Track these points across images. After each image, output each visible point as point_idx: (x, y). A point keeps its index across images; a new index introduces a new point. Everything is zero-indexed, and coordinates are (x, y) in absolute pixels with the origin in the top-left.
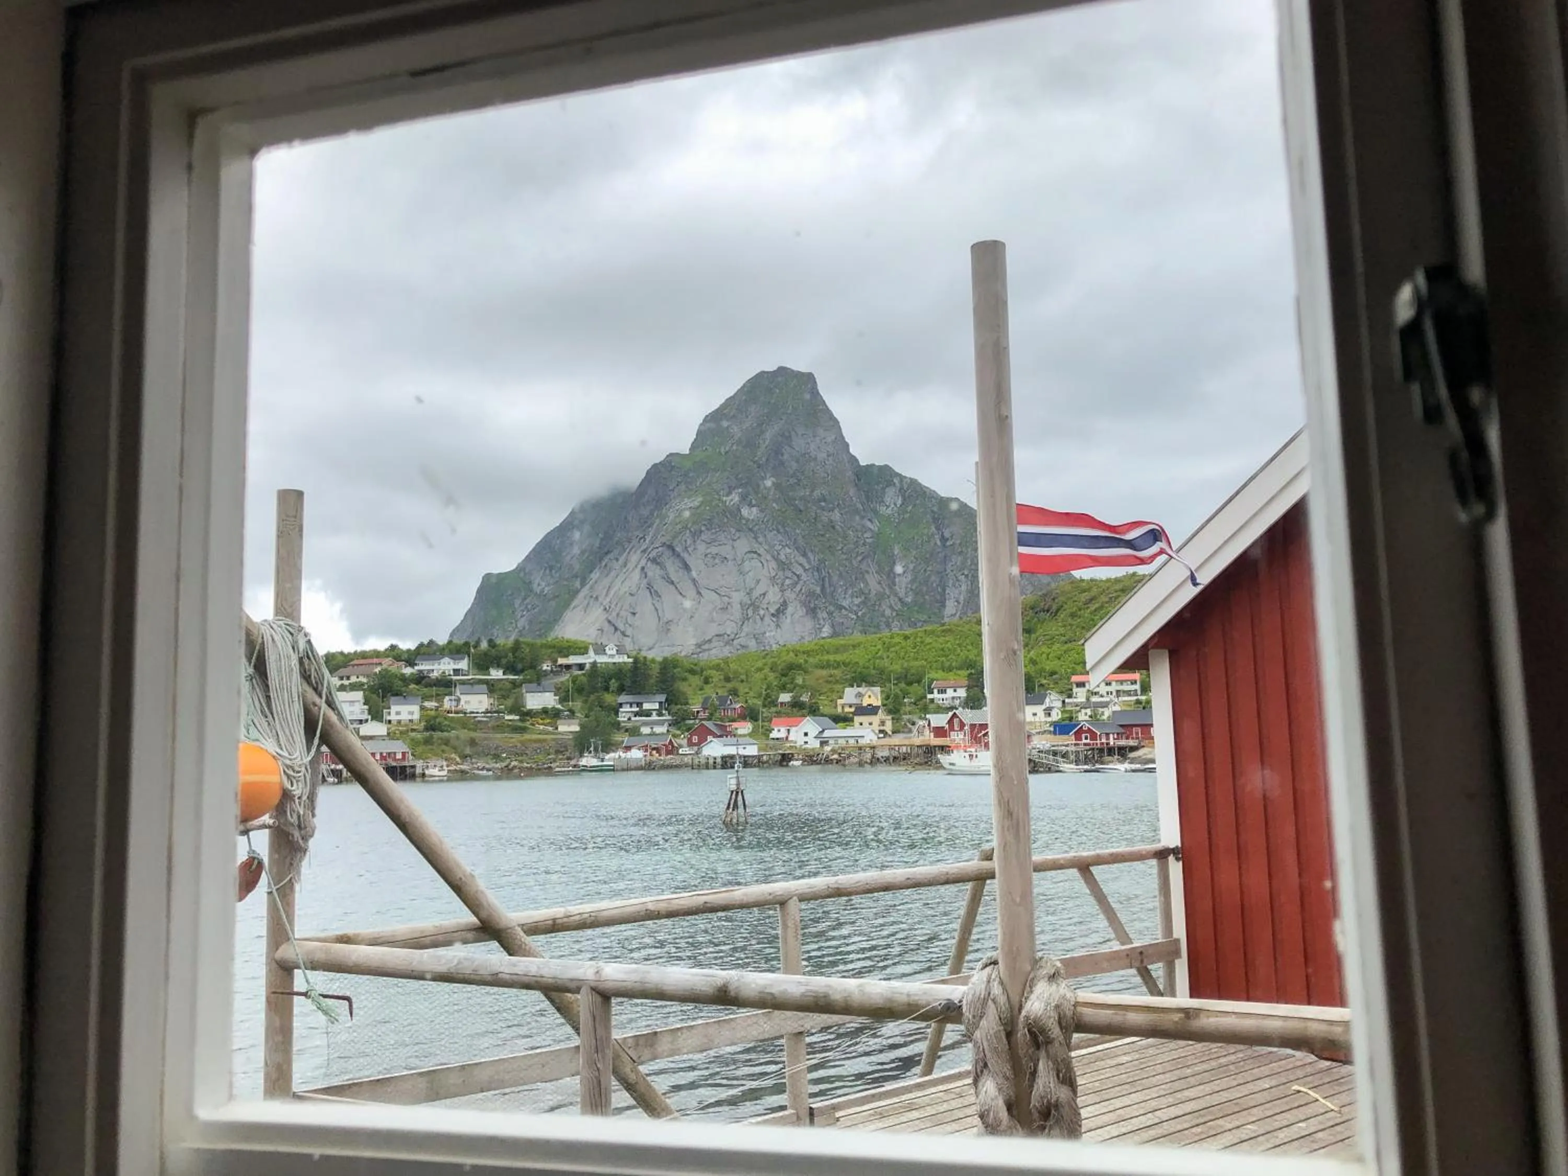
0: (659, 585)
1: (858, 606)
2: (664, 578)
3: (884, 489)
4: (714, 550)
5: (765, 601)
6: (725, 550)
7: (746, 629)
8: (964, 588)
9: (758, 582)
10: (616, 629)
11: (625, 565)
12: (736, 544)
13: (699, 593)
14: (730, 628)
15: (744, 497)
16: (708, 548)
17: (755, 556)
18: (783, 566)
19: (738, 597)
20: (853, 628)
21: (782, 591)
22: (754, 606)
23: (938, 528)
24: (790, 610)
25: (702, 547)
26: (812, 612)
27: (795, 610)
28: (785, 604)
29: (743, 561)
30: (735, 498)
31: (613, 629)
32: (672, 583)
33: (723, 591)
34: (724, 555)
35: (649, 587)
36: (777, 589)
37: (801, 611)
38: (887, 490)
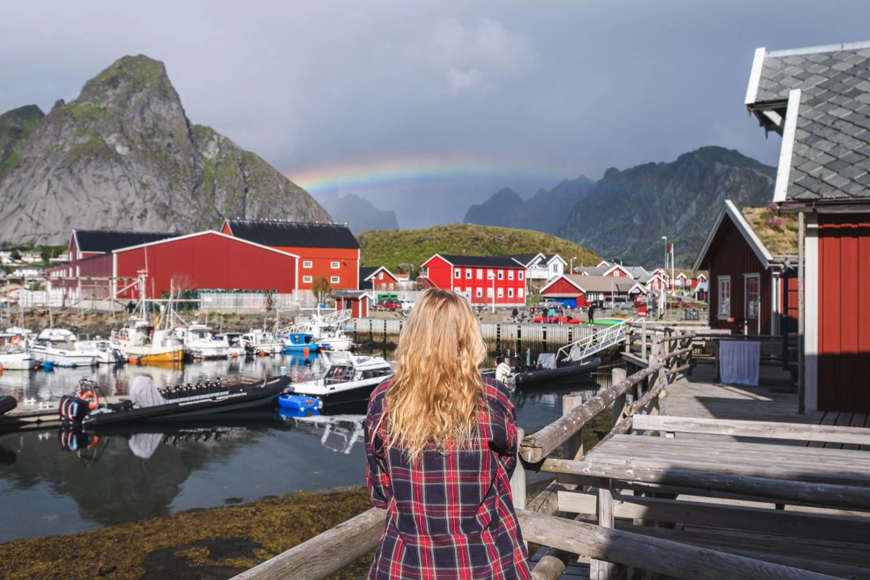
1: (193, 215)
2: (65, 188)
3: (207, 142)
4: (98, 172)
5: (133, 208)
8: (257, 208)
9: (128, 195)
10: (32, 220)
11: (33, 176)
12: (115, 170)
13: (89, 200)
16: (94, 171)
17: (126, 179)
18: (144, 186)
19: (115, 205)
20: (190, 228)
21: (145, 202)
22: (126, 211)
23: (241, 170)
24: (149, 215)
25: (91, 170)
27: (153, 215)
28: (146, 211)
29: (119, 182)
31: (29, 219)
32: (71, 192)
33: (105, 200)
34: (105, 176)
35: (53, 193)
36: (141, 201)
38: (210, 142)
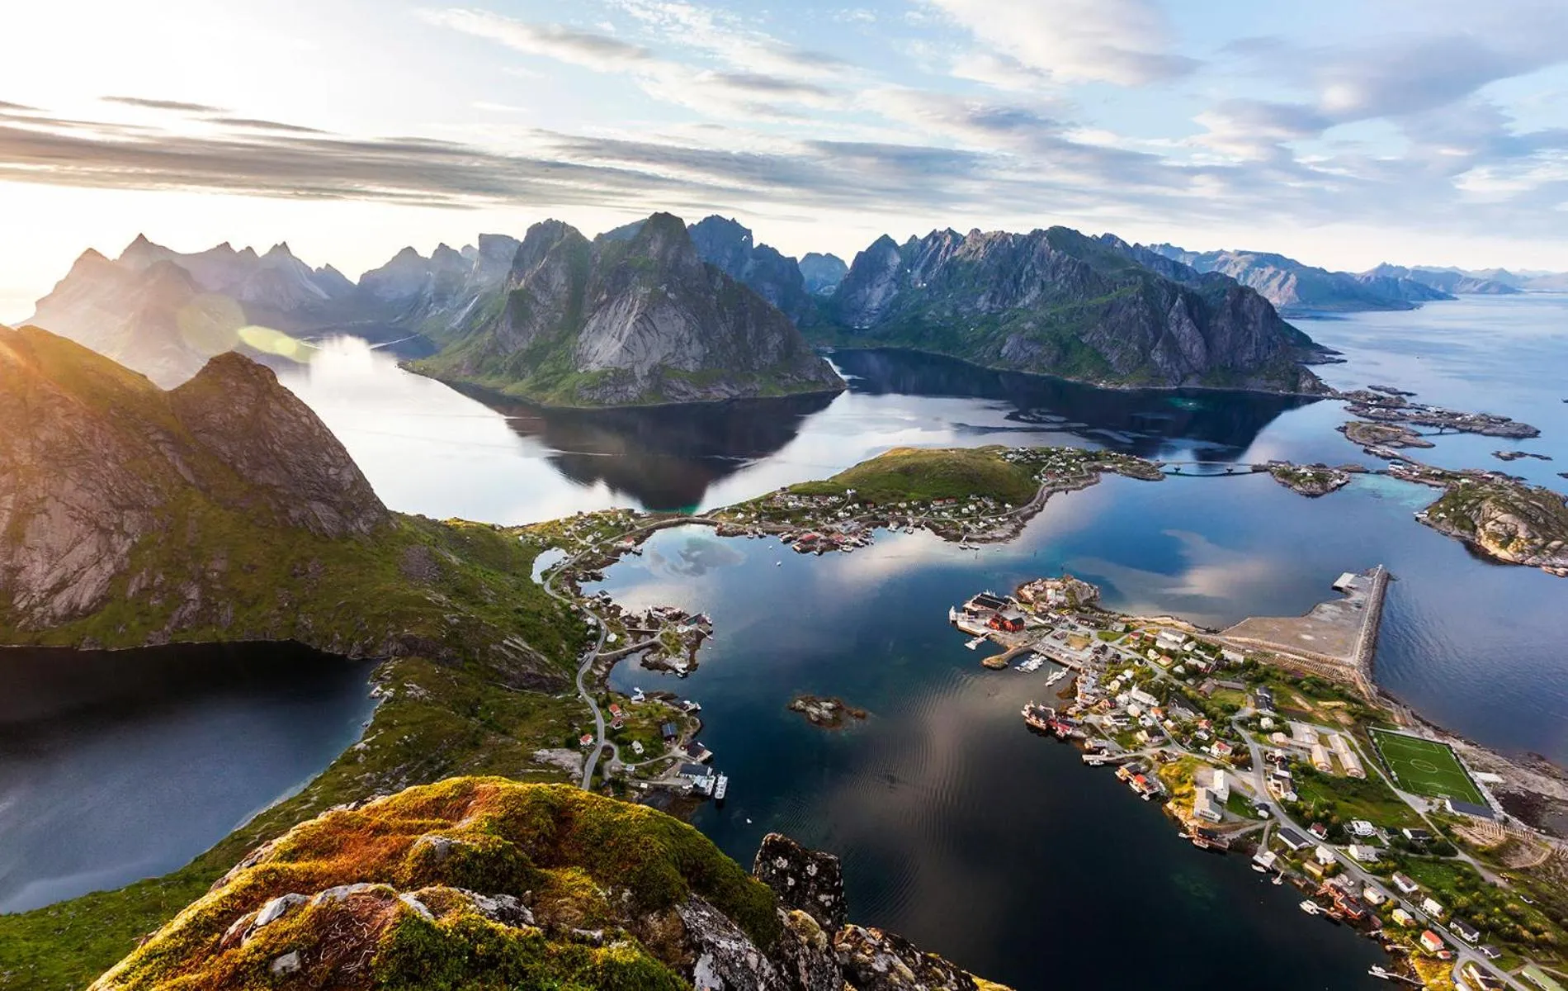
0: (643, 331)
5: (684, 338)
6: (666, 315)
7: (679, 350)
9: (680, 329)
12: (669, 311)
14: (672, 350)
15: (668, 289)
17: (677, 317)
18: (688, 321)
19: (673, 337)
21: (689, 333)
22: (680, 340)
25: (658, 315)
26: (701, 342)
27: (695, 342)
28: (691, 340)
29: (673, 320)
30: (664, 288)
34: (665, 317)
35: (639, 332)
36: (687, 332)
37: (697, 342)
